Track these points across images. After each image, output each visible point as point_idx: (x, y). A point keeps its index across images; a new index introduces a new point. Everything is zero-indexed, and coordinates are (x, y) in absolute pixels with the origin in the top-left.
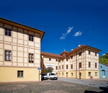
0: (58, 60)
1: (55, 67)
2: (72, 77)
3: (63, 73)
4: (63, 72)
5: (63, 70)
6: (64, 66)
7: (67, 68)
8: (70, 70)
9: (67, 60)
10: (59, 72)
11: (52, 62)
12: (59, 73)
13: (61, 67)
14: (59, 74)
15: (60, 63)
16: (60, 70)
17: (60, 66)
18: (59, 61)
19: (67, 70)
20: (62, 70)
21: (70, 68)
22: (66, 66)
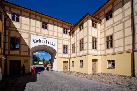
0: (69, 31)
1: (61, 47)
2: (112, 71)
3: (82, 61)
4: (81, 58)
5: (82, 53)
6: (85, 41)
7: (95, 47)
8: (103, 53)
9: (94, 26)
10: (72, 60)
11: (51, 33)
12: (71, 62)
13: (77, 44)
14: (72, 64)
15: (74, 38)
16: (73, 55)
17: (74, 45)
18: (72, 33)
19: (95, 52)
20: (78, 54)
21: (104, 46)
22: (91, 40)
